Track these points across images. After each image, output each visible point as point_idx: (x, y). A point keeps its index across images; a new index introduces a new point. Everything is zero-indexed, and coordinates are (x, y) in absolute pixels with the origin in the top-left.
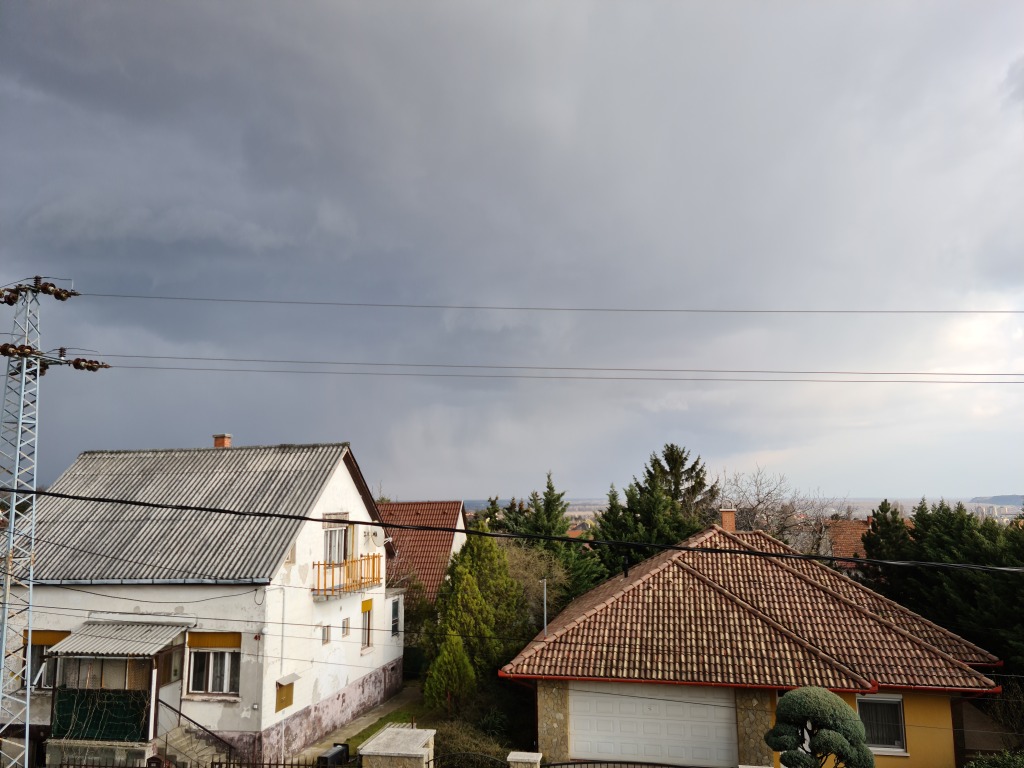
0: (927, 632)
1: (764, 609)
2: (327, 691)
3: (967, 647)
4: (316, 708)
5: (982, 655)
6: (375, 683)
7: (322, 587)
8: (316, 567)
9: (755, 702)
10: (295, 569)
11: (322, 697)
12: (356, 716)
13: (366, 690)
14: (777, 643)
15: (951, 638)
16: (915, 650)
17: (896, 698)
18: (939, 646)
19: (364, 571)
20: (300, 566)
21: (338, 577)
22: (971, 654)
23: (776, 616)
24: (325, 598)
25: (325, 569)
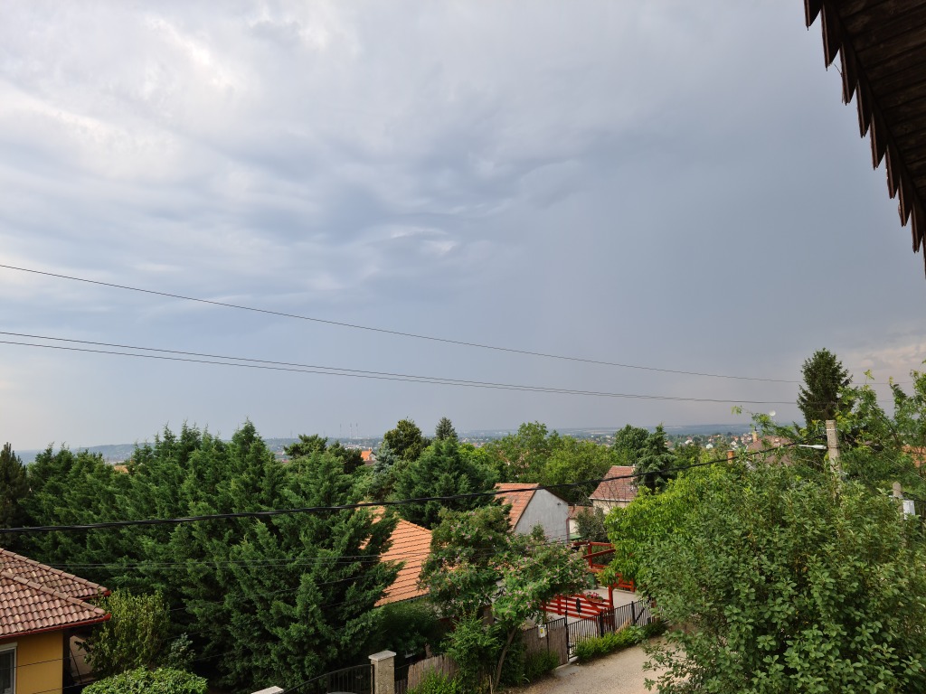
0: (43, 576)
3: (79, 583)
5: (92, 588)
15: (66, 578)
16: (33, 596)
17: (12, 646)
18: (55, 589)
22: (82, 590)
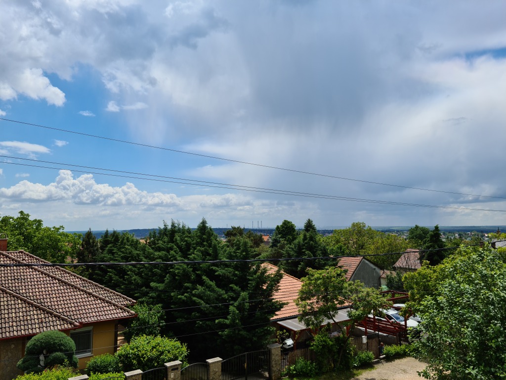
0: (107, 294)
1: (23, 293)
3: (123, 298)
9: (13, 346)
14: (29, 311)
16: (101, 303)
17: (90, 328)
18: (112, 300)
22: (125, 301)
23: (30, 297)
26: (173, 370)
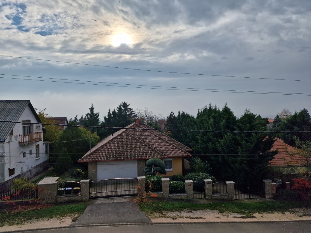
0: (178, 144)
2: (25, 170)
3: (186, 147)
4: (22, 175)
5: (189, 149)
6: (40, 166)
7: (22, 141)
8: (20, 136)
10: (13, 137)
11: (24, 171)
12: (35, 176)
13: (38, 169)
14: (147, 149)
15: (183, 146)
16: (176, 149)
17: (171, 159)
18: (180, 148)
19: (36, 136)
20: (14, 136)
21: (28, 138)
22: (186, 149)
23: (147, 143)
24: (23, 145)
25: (23, 136)
26: (208, 183)
